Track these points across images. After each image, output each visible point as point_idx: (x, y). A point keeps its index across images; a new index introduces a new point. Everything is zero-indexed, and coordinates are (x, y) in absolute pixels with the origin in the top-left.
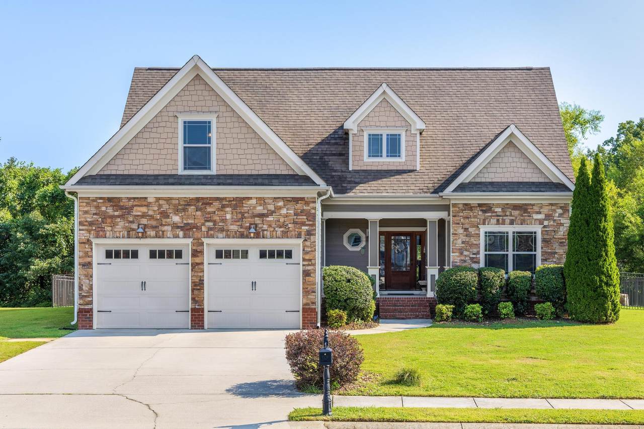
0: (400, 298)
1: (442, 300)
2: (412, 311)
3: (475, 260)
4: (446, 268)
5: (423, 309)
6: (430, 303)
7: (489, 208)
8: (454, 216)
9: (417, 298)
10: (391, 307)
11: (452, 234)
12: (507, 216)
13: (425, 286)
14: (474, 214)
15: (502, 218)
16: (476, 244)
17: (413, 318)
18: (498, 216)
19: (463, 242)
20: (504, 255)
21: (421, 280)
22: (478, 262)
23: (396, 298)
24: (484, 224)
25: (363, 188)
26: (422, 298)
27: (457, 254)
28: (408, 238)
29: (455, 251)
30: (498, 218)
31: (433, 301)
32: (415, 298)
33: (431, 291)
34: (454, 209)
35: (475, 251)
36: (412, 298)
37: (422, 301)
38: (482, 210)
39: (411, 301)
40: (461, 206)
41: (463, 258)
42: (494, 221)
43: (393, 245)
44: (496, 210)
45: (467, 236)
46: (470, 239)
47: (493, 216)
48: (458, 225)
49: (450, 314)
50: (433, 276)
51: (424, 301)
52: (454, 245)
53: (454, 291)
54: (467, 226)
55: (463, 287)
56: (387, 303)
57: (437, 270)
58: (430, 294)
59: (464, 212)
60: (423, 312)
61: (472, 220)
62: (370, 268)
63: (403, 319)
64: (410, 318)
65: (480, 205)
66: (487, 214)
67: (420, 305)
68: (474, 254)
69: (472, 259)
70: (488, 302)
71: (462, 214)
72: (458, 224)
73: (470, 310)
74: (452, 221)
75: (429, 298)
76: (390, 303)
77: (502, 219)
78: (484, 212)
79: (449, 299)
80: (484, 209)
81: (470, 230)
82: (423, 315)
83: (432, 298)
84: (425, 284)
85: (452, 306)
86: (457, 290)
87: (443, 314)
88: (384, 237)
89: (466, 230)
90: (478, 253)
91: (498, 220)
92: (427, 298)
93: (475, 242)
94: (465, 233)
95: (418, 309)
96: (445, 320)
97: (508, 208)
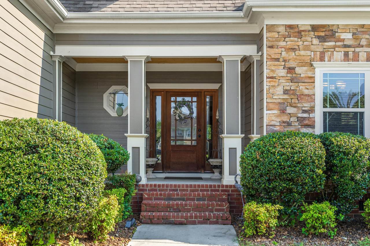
0: (179, 186)
1: (253, 192)
2: (197, 208)
3: (306, 122)
4: (255, 137)
5: (217, 205)
6: (229, 195)
7: (330, 33)
8: (271, 47)
9: (207, 186)
10: (163, 202)
11: (267, 78)
12: (362, 46)
13: (220, 167)
14: (305, 43)
15: (353, 49)
16: (308, 95)
17: (200, 223)
18: (345, 46)
19: (286, 92)
20: (356, 113)
21: (212, 158)
22: (312, 126)
23: (171, 185)
24: (322, 59)
25: (118, 6)
26: (215, 186)
27: (275, 112)
28: (195, 99)
29: (271, 106)
30: (347, 49)
31: (232, 191)
32: (203, 186)
33: (230, 174)
34: (269, 35)
35: (307, 106)
36: (199, 186)
37: (215, 191)
38: (319, 37)
39: (197, 191)
40: (282, 30)
41: (285, 118)
42: (339, 55)
43: (172, 110)
44: (343, 36)
45: (292, 80)
46: (298, 86)
47: (339, 47)
48: (277, 63)
49: (274, 222)
50: (233, 151)
51: (218, 191)
52: (271, 95)
53: (280, 175)
54: (292, 64)
55: (297, 169)
56: (157, 195)
57: (239, 141)
58: (228, 180)
59: (287, 39)
60: (217, 210)
61: (302, 53)
62: (130, 136)
63: (181, 224)
64: (194, 223)
65: (315, 28)
66: (326, 44)
67: (211, 198)
68: (304, 112)
69: (300, 120)
70: (346, 198)
71: (283, 44)
72: (278, 60)
73: (316, 215)
74: (268, 55)
75: (227, 186)
76: (161, 195)
77: (354, 52)
78: (323, 39)
79: (267, 191)
80: (323, 34)
81: (298, 70)
82: (217, 217)
83: (231, 186)
84: (218, 164)
85: (278, 206)
86: (286, 174)
87: (258, 222)
88: (160, 97)
89: (291, 70)
90: (312, 110)
91: (346, 54)
92: (223, 186)
93: (306, 92)
94: (289, 75)
95: (208, 205)
96: (264, 235)
97: (364, 33)
